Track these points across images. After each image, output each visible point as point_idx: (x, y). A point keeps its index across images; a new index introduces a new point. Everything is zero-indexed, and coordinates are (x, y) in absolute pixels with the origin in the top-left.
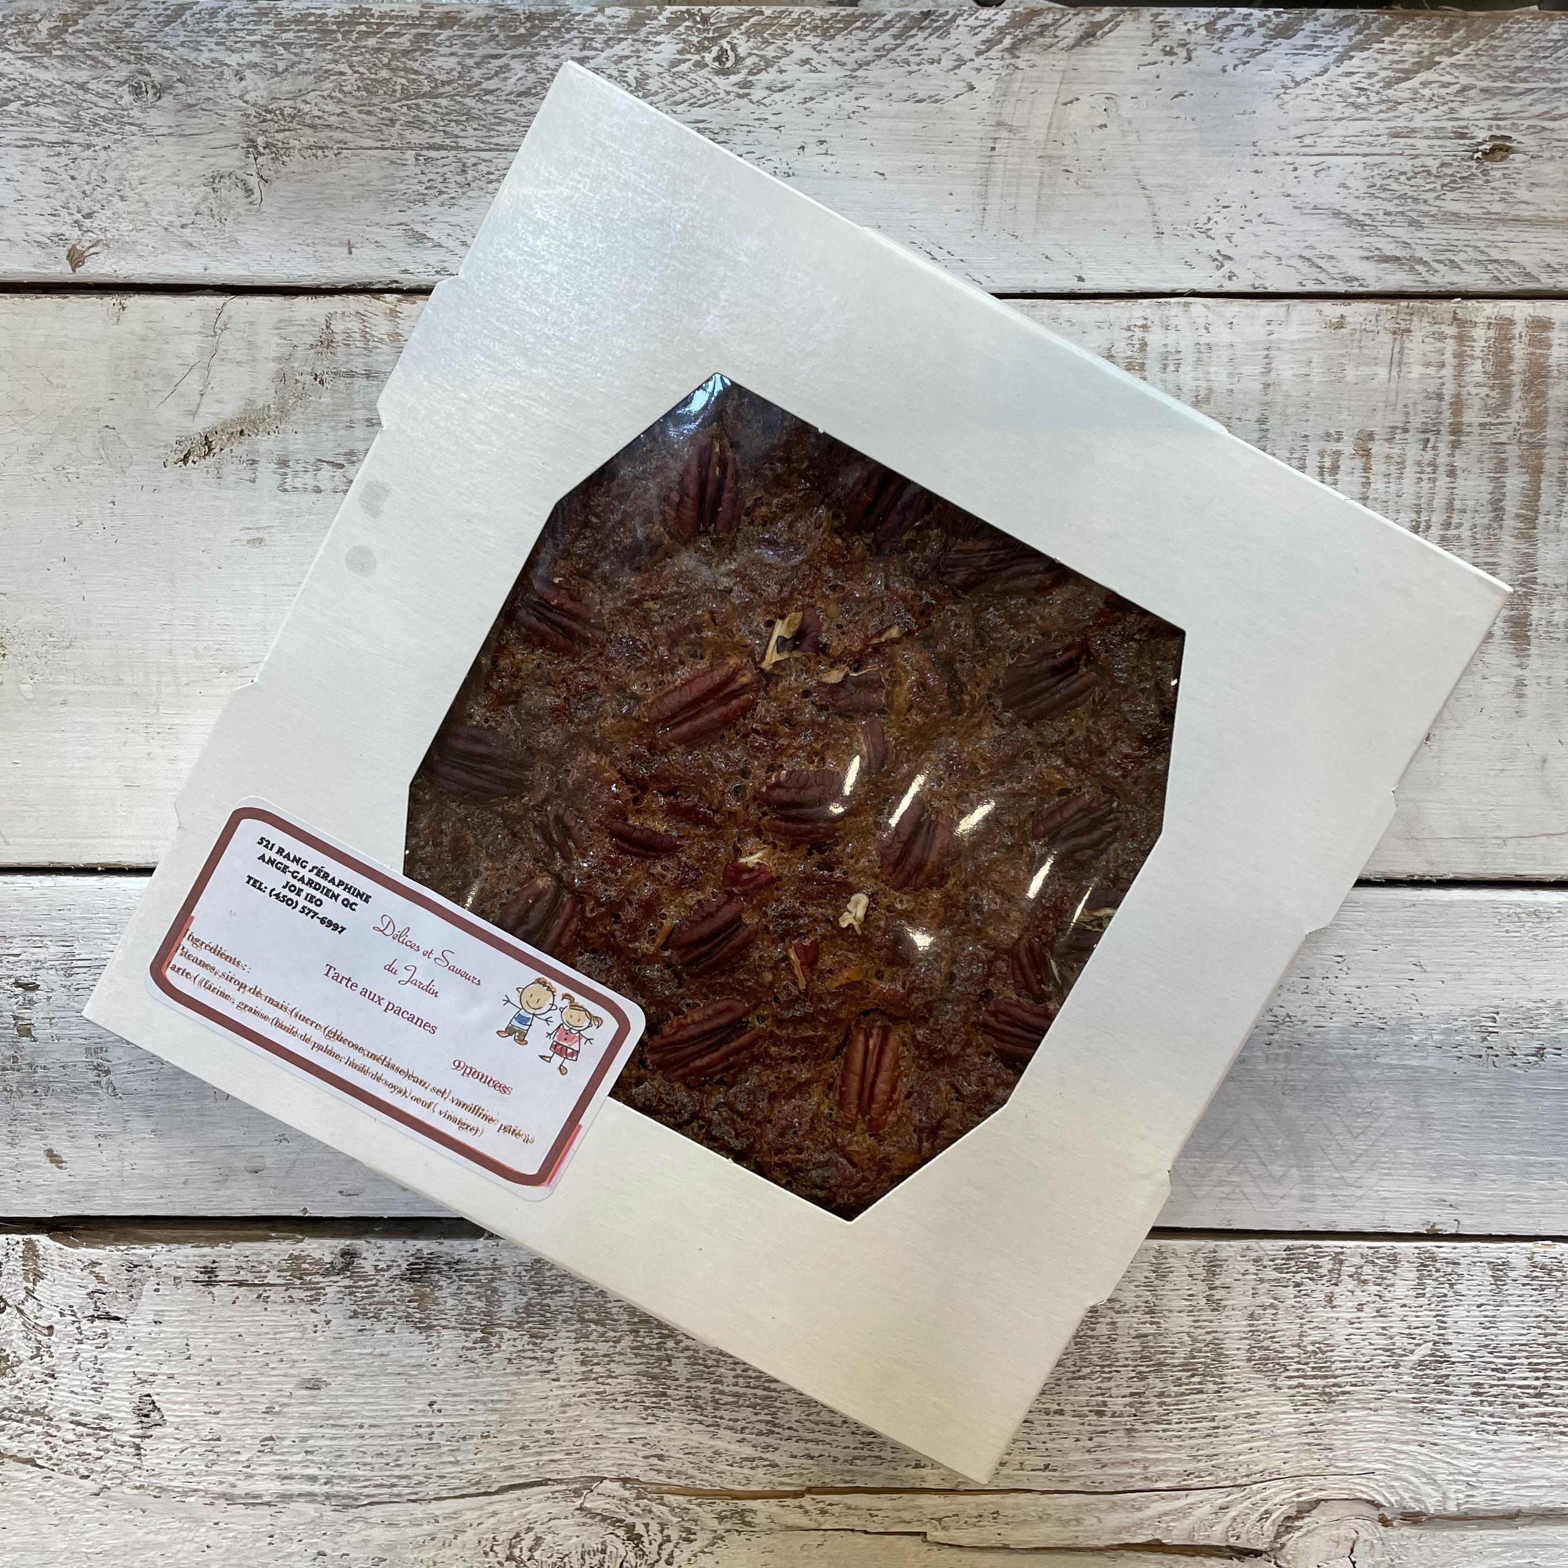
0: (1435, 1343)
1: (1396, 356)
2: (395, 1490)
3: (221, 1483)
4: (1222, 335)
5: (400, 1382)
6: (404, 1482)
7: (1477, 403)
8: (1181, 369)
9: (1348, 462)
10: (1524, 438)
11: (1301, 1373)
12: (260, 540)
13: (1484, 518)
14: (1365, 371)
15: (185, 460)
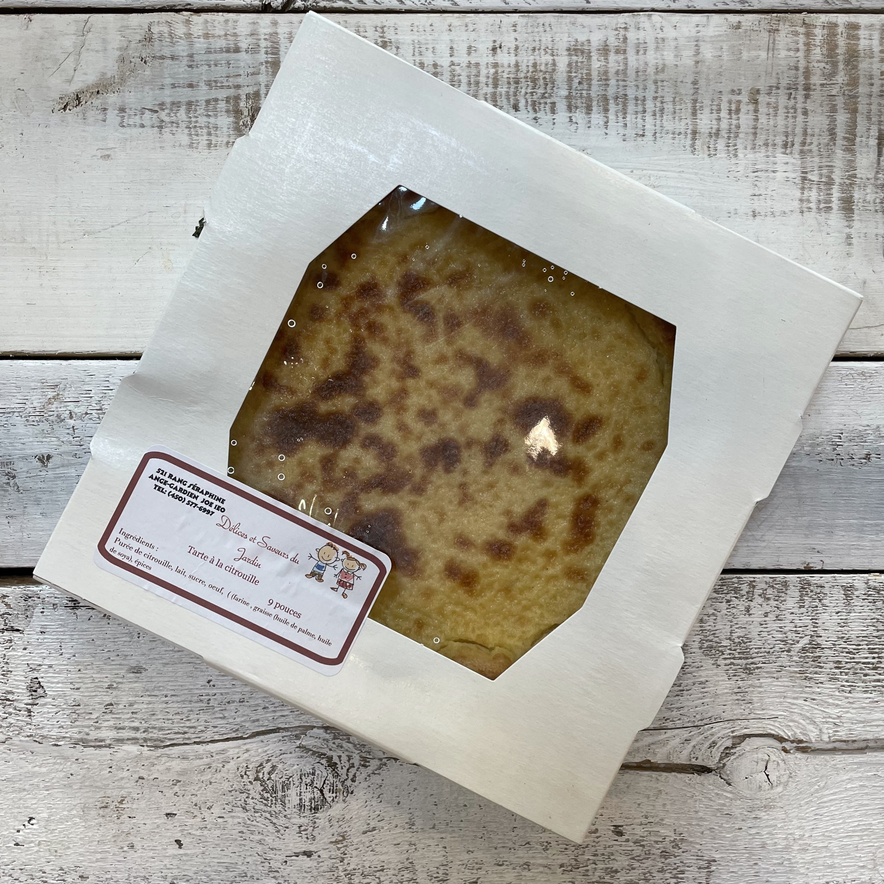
0: (812, 636)
1: (771, 45)
2: (186, 736)
3: (80, 732)
4: (669, 33)
5: (190, 668)
6: (192, 730)
7: (819, 72)
8: (647, 53)
9: (745, 107)
10: (846, 92)
11: (732, 656)
12: (108, 156)
13: (825, 139)
14: (754, 53)
15: (65, 108)
